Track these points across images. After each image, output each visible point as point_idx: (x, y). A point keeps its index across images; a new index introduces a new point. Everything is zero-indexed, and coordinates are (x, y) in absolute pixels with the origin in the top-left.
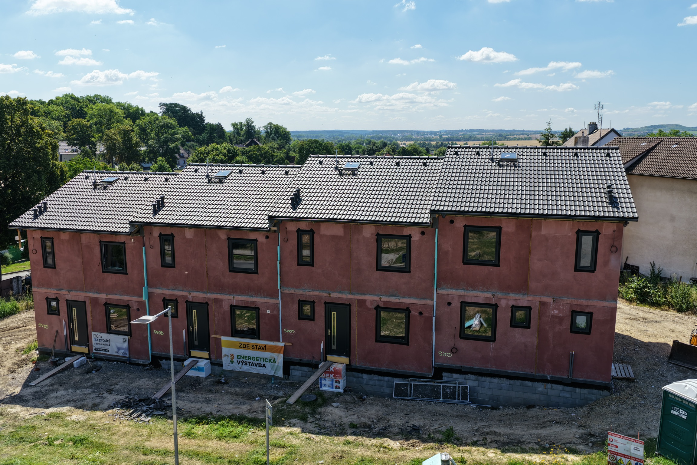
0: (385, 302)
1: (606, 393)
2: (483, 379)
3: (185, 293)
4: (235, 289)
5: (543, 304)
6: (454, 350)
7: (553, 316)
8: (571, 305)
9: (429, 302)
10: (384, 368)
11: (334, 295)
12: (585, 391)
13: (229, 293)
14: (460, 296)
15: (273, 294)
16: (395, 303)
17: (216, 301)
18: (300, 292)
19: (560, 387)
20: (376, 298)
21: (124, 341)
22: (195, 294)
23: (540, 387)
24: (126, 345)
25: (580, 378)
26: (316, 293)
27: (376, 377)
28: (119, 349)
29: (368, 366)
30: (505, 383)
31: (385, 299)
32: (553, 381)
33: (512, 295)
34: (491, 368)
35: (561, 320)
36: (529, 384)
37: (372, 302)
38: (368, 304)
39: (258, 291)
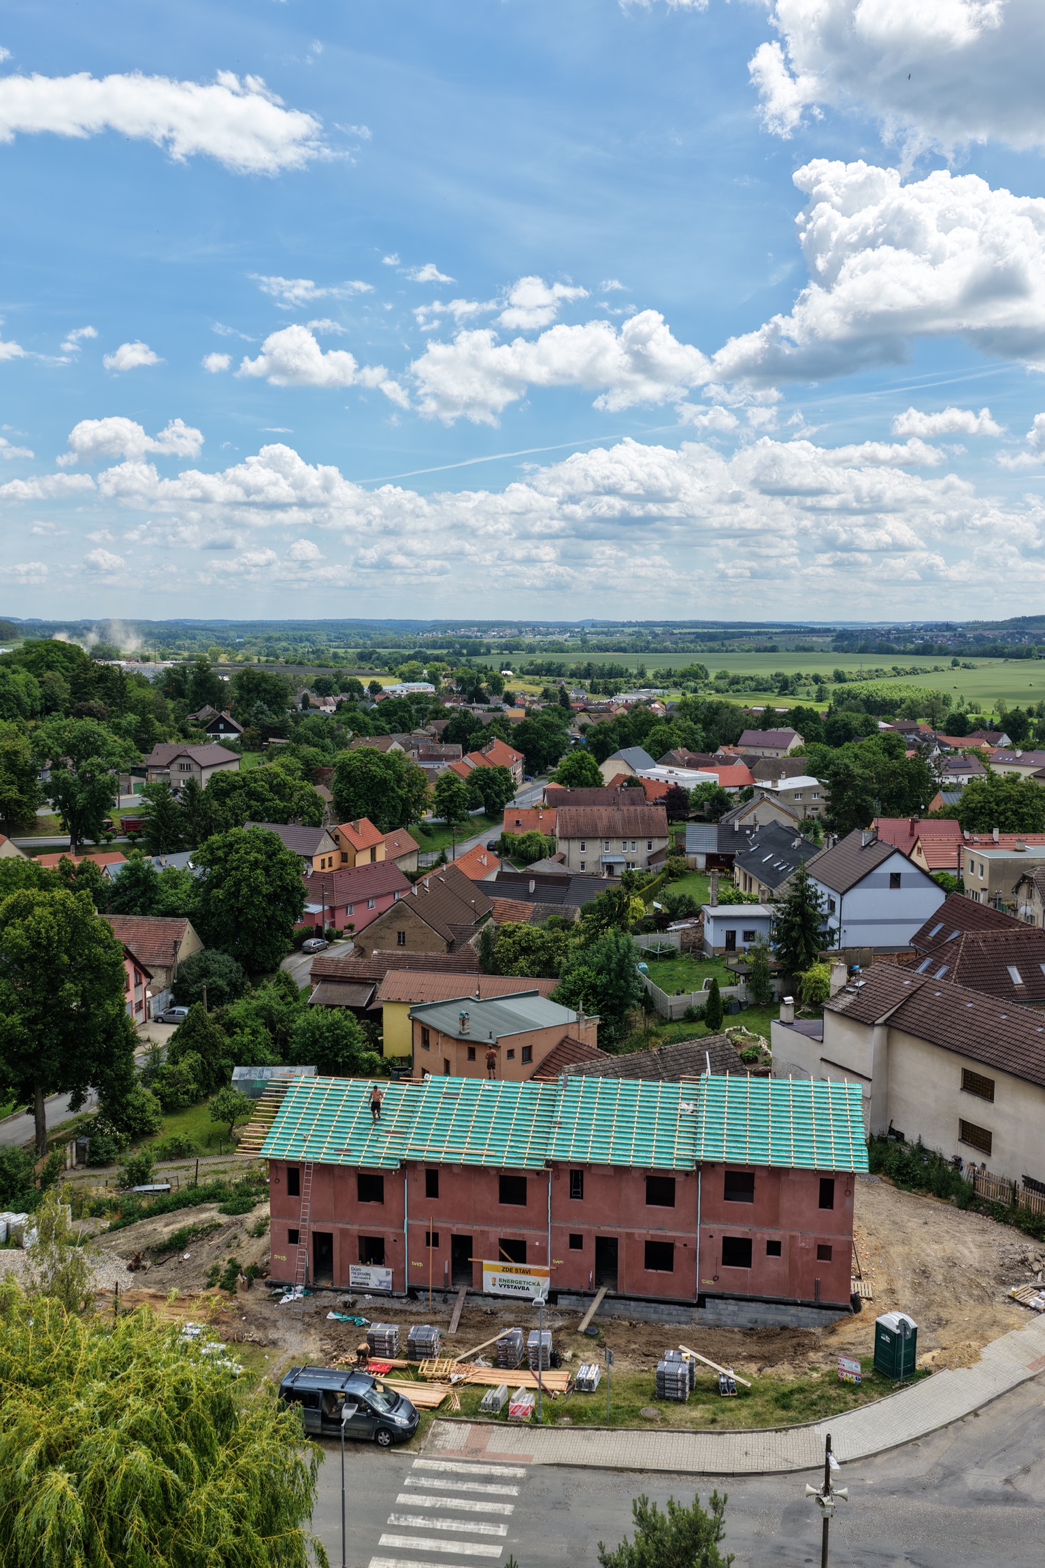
0: (652, 1236)
1: (846, 1313)
2: (743, 1303)
3: (449, 1226)
4: (502, 1222)
5: (793, 1237)
6: (716, 1278)
7: (802, 1248)
8: (816, 1239)
9: (693, 1235)
10: (651, 1296)
11: (603, 1228)
12: (830, 1312)
13: (497, 1226)
14: (721, 1230)
15: (544, 1226)
16: (662, 1237)
17: (483, 1232)
18: (571, 1225)
19: (809, 1310)
20: (644, 1231)
21: (388, 1274)
22: (460, 1226)
23: (793, 1310)
24: (390, 1278)
25: (825, 1302)
26: (586, 1227)
27: (643, 1304)
28: (381, 1282)
29: (635, 1295)
30: (762, 1307)
31: (651, 1232)
32: (803, 1305)
33: (765, 1230)
34: (748, 1294)
35: (808, 1251)
36: (783, 1307)
37: (640, 1235)
38: (636, 1237)
39: (527, 1223)
